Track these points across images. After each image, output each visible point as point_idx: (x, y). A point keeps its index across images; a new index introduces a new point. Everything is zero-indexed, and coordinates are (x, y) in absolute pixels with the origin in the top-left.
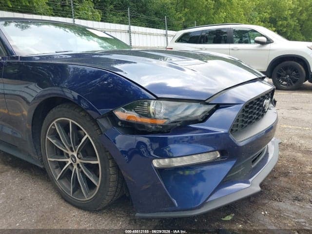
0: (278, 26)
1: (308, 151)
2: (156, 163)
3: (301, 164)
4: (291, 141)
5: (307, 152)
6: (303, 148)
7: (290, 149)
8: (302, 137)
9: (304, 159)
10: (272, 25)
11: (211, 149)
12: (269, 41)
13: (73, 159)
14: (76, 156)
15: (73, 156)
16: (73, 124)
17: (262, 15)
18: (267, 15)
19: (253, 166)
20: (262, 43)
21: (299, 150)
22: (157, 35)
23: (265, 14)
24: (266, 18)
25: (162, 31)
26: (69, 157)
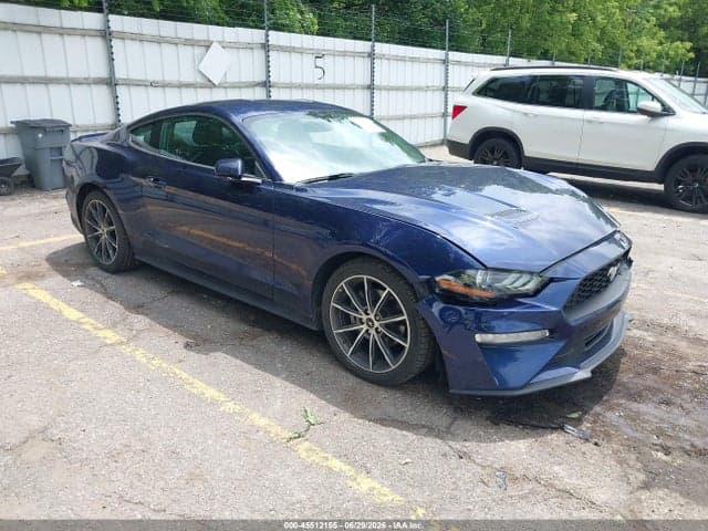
0: (699, 39)
1: (698, 339)
2: (478, 338)
3: (681, 358)
4: (675, 321)
5: (697, 341)
6: (691, 335)
7: (670, 334)
8: (695, 315)
9: (689, 351)
10: (687, 35)
11: (538, 327)
12: (667, 111)
13: (370, 324)
14: (373, 318)
15: (370, 320)
16: (368, 280)
17: (663, 12)
18: (674, 12)
19: (586, 349)
20: (653, 115)
21: (685, 337)
22: (427, 61)
23: (671, 9)
24: (670, 19)
25: (438, 54)
26: (363, 323)
